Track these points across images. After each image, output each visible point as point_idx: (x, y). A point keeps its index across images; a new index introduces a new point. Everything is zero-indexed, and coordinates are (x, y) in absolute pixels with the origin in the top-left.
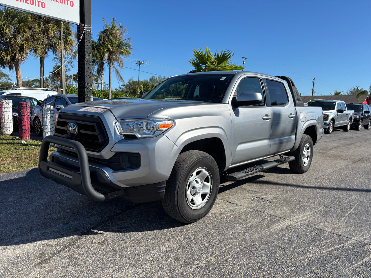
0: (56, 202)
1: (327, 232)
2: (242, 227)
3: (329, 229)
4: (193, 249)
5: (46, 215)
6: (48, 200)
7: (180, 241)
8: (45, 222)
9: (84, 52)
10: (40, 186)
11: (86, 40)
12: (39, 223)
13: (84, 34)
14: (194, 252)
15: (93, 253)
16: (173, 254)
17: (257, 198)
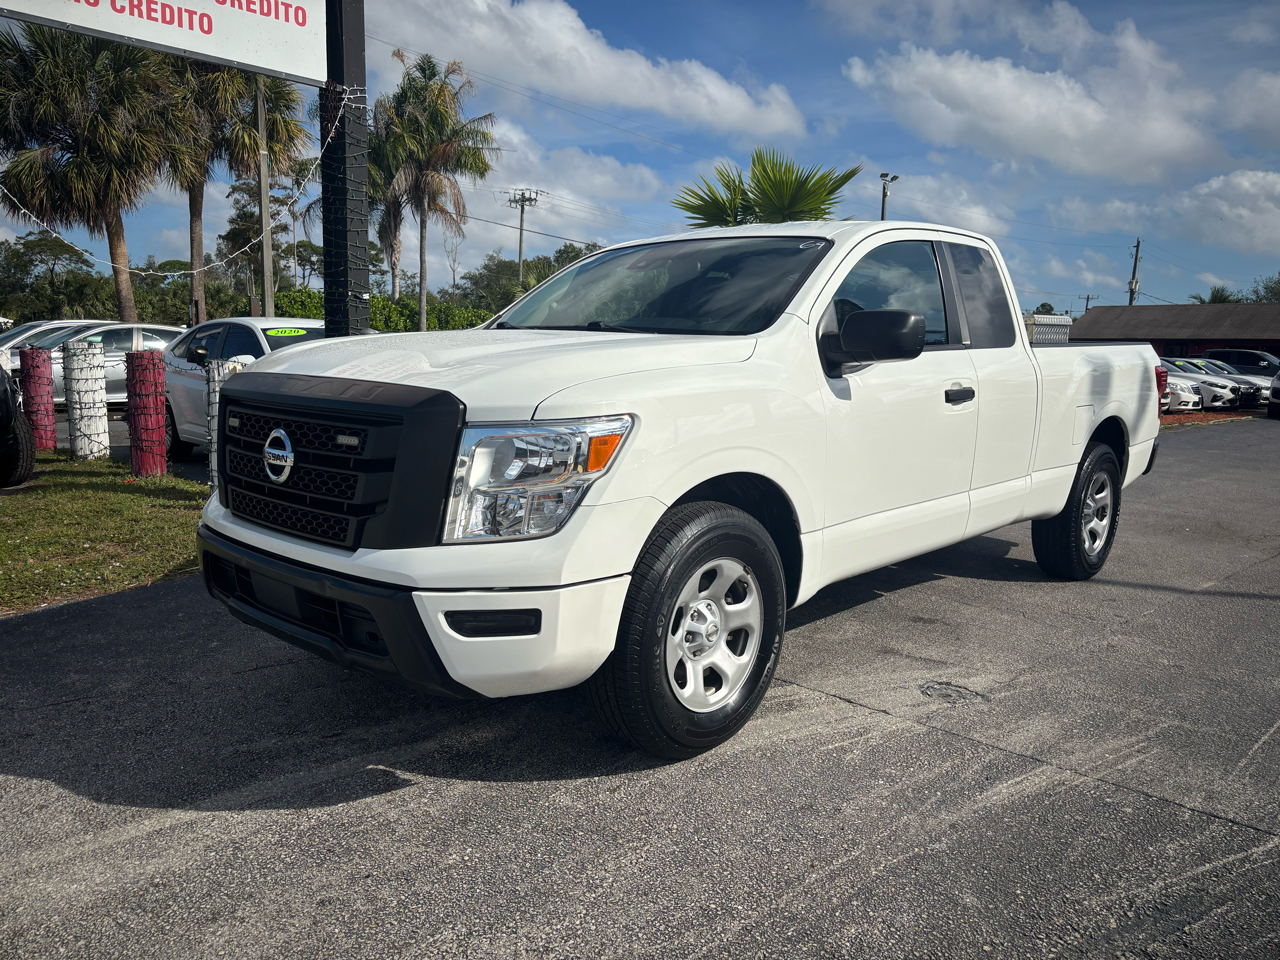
0: (265, 696)
1: (1186, 810)
2: (893, 789)
3: (1196, 801)
4: (727, 865)
5: (237, 741)
6: (240, 689)
7: (685, 837)
8: (237, 766)
9: (344, 181)
10: (213, 641)
12: (217, 767)
13: (343, 117)
14: (731, 874)
15: (397, 875)
16: (662, 882)
17: (940, 684)
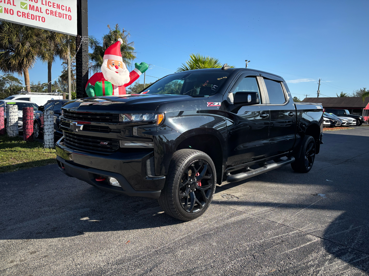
0: (47, 197)
1: (277, 224)
2: (205, 219)
3: (281, 222)
4: (156, 237)
5: (37, 208)
6: (41, 195)
8: (35, 214)
9: (82, 61)
10: (36, 184)
11: (83, 50)
12: (30, 214)
13: (82, 44)
14: (156, 239)
16: (138, 241)
17: (227, 194)
